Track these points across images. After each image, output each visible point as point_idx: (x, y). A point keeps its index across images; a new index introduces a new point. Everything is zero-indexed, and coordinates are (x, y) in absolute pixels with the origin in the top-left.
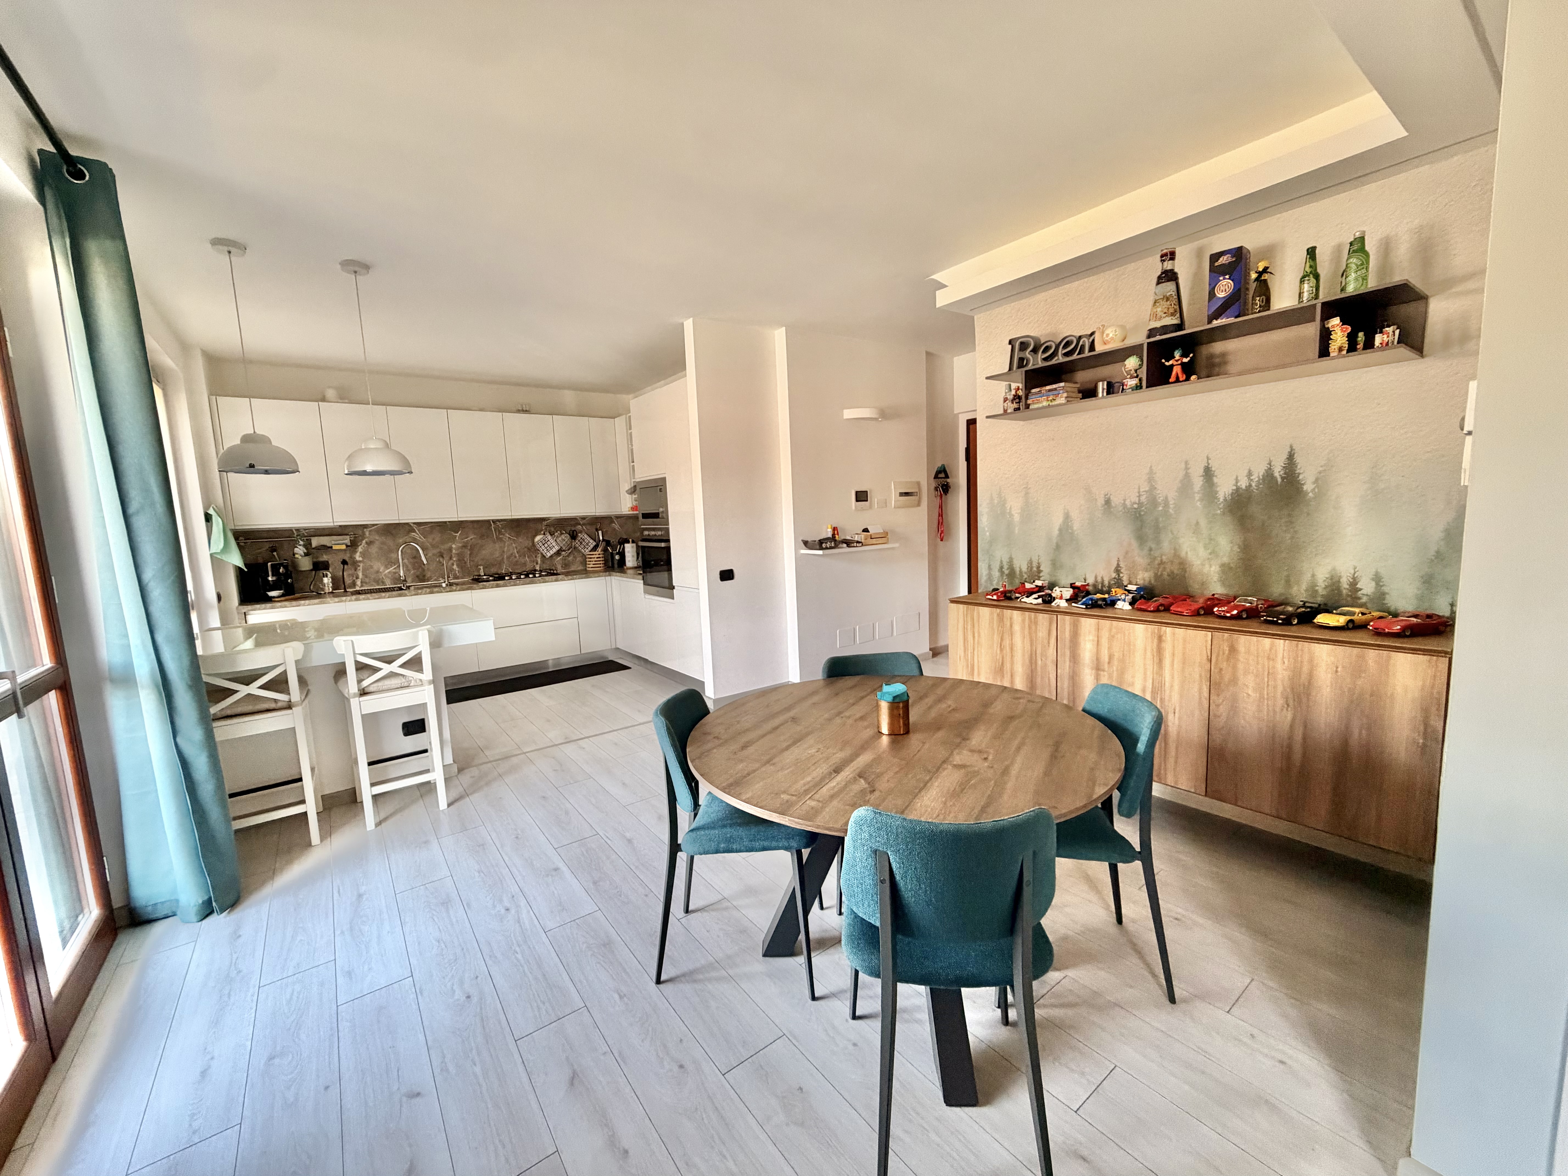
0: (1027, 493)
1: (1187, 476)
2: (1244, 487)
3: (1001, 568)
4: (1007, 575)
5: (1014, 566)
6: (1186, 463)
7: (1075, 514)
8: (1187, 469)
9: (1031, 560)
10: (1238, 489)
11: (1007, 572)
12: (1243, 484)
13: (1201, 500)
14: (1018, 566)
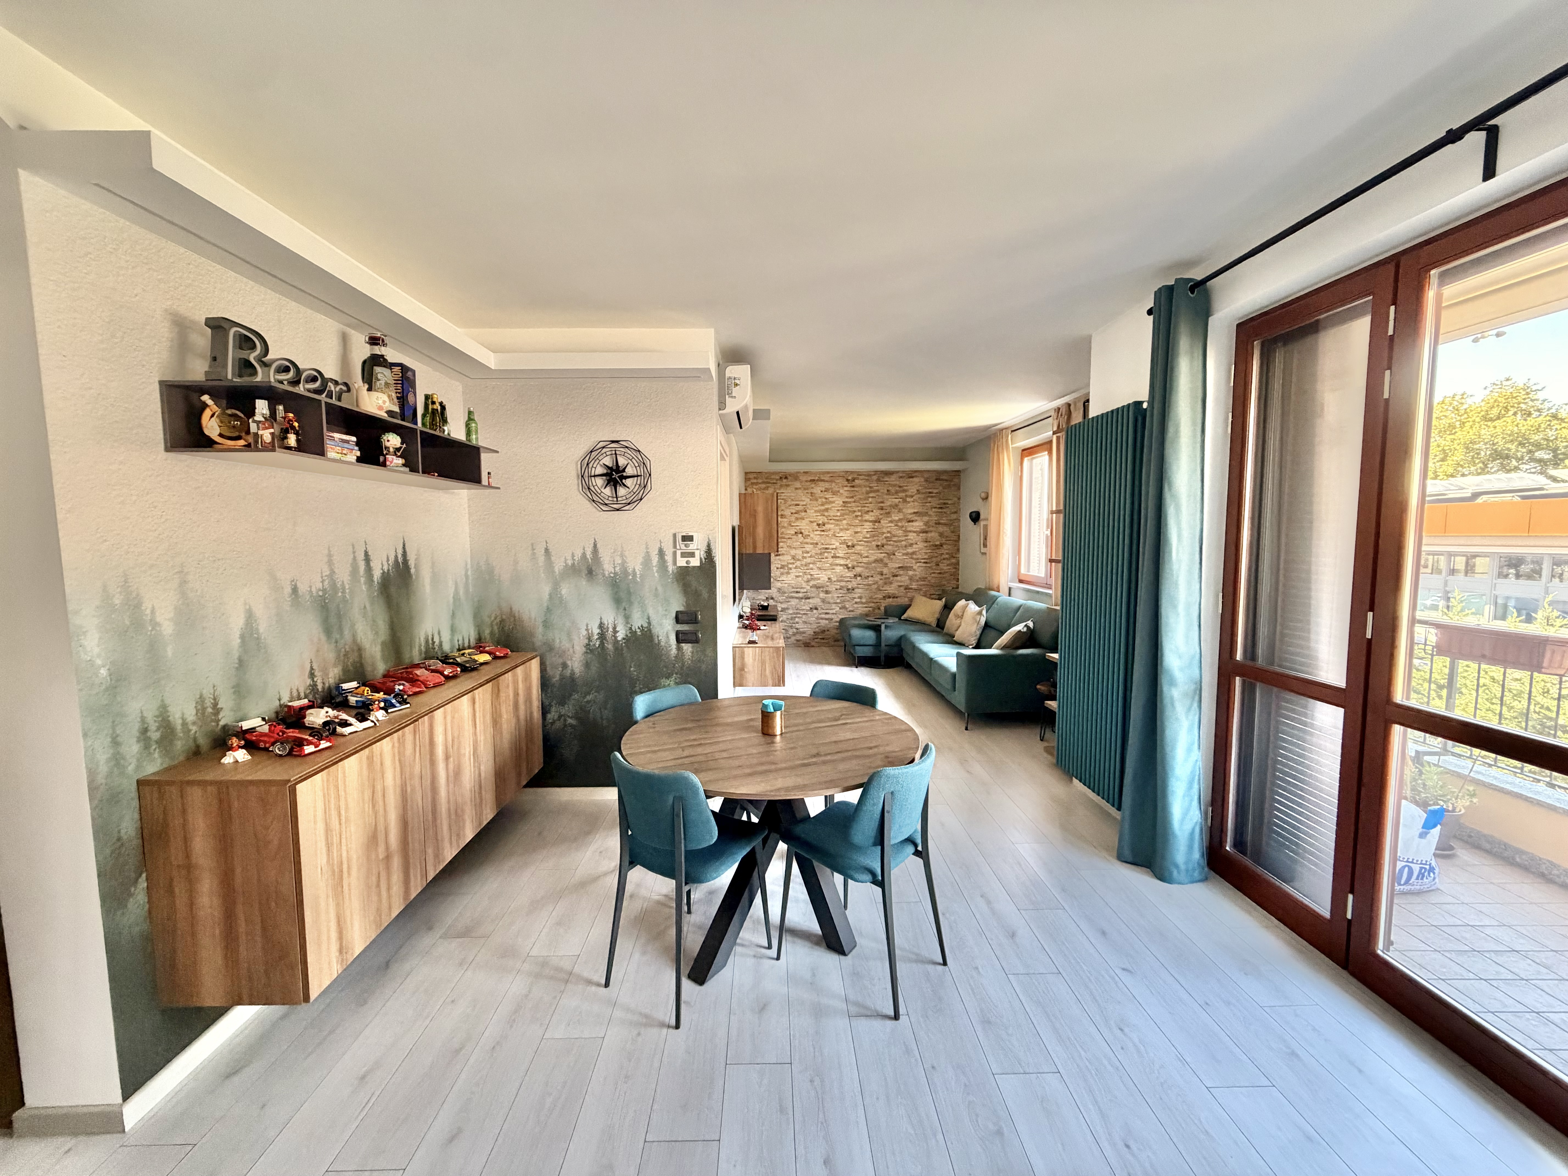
0: (183, 583)
1: (355, 558)
2: (386, 571)
3: (145, 731)
4: (157, 742)
5: (171, 718)
6: (353, 546)
7: (260, 611)
8: (354, 552)
9: (201, 696)
10: (384, 572)
11: (155, 735)
12: (386, 568)
13: (365, 584)
14: (178, 715)
